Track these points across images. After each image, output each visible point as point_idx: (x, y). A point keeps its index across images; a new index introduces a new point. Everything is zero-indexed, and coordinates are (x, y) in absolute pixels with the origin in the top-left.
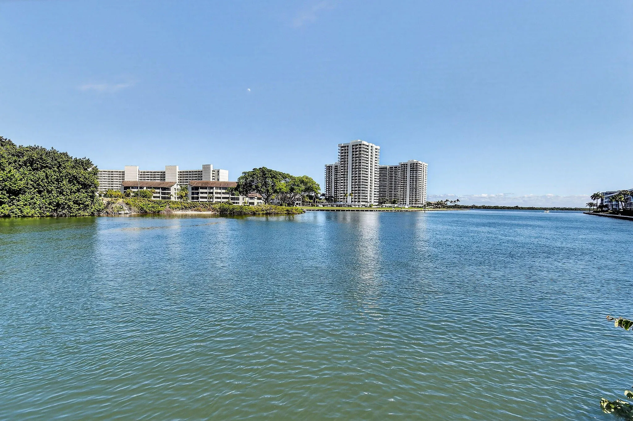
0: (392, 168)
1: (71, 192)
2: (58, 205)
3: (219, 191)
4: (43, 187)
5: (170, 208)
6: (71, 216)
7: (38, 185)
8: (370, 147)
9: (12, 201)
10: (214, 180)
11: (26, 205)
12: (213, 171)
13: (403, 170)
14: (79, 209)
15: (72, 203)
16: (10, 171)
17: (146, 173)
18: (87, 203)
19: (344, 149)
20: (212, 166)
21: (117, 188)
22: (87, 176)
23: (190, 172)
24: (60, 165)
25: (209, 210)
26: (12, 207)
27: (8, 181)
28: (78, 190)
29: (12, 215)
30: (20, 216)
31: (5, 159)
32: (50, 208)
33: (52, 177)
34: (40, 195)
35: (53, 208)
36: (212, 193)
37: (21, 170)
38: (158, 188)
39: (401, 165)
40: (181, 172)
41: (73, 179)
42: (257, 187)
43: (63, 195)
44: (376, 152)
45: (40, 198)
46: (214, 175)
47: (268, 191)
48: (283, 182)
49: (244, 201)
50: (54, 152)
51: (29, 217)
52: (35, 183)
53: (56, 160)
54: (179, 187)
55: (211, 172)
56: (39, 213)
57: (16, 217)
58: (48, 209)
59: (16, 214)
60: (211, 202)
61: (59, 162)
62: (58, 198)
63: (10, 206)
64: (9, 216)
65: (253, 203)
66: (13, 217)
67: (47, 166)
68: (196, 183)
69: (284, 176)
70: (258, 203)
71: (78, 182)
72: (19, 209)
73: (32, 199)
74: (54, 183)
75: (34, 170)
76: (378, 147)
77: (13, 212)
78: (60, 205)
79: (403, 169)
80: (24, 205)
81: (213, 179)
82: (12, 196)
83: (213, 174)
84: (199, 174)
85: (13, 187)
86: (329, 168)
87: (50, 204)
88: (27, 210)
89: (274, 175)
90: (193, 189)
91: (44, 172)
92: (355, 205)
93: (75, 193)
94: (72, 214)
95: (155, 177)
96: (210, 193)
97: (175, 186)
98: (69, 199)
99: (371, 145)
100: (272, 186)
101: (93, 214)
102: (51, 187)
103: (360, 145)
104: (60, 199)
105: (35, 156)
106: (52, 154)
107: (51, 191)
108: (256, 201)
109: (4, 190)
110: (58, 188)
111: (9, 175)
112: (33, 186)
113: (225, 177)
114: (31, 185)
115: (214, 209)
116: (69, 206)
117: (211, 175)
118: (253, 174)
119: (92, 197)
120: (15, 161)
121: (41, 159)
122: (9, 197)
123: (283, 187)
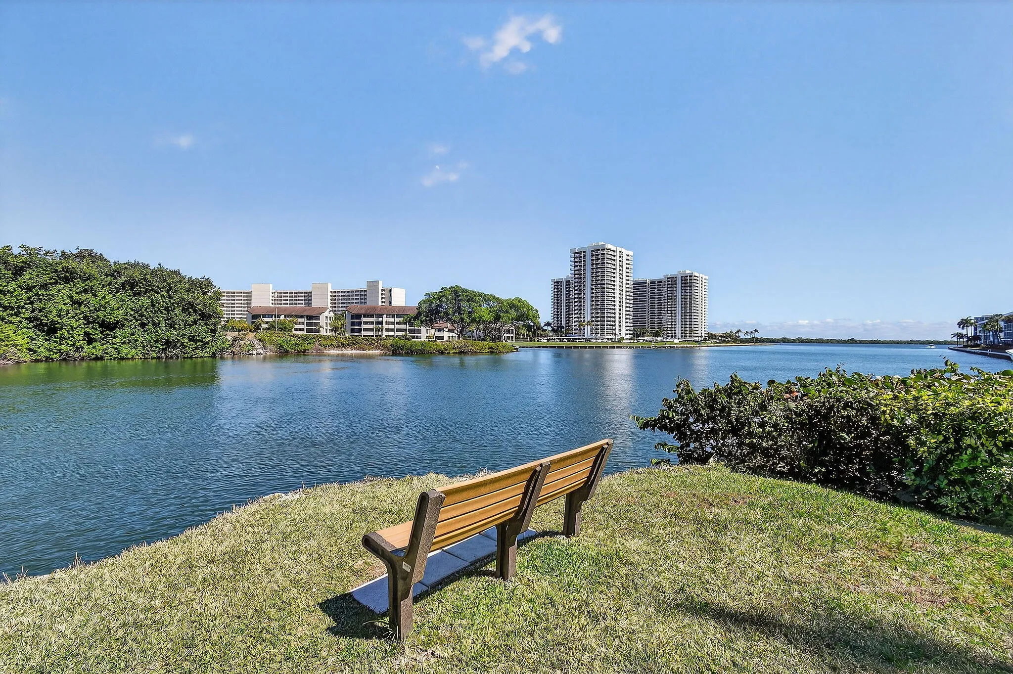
0: (654, 282)
1: (185, 325)
2: (168, 343)
3: (392, 320)
4: (147, 318)
5: (320, 345)
6: (184, 358)
7: (142, 315)
8: (618, 253)
9: (106, 338)
10: (383, 304)
11: (124, 343)
12: (382, 290)
13: (670, 286)
14: (196, 348)
15: (186, 340)
16: (104, 297)
17: (283, 295)
18: (207, 339)
19: (579, 256)
20: (380, 284)
21: (240, 316)
22: (207, 302)
23: (348, 292)
24: (171, 288)
25: (377, 348)
26: (105, 346)
27: (102, 311)
28: (195, 322)
29: (106, 357)
30: (117, 358)
31: (97, 281)
32: (157, 347)
33: (159, 304)
34: (142, 330)
35: (161, 347)
36: (381, 323)
37: (118, 295)
38: (302, 317)
39: (668, 278)
40: (335, 292)
41: (189, 307)
42: (447, 314)
43: (175, 329)
44: (628, 260)
45: (143, 333)
46: (384, 296)
47: (462, 319)
48: (485, 306)
49: (428, 335)
50: (162, 270)
51: (128, 359)
52: (137, 312)
53: (165, 281)
54: (332, 314)
55: (380, 292)
56: (141, 353)
57: (111, 359)
58: (154, 348)
59: (112, 356)
60: (380, 336)
61: (169, 284)
62: (168, 333)
63: (102, 345)
64: (101, 358)
65: (442, 338)
66: (107, 359)
67: (153, 289)
68: (357, 309)
69: (487, 298)
70: (449, 337)
71: (195, 311)
72: (116, 349)
73: (132, 334)
74: (162, 313)
75: (135, 295)
76: (631, 253)
77: (107, 353)
78: (170, 342)
79: (669, 284)
80: (122, 343)
81: (382, 302)
82: (106, 331)
83: (382, 294)
84: (362, 295)
85: (107, 318)
86: (557, 284)
87: (156, 341)
88: (125, 350)
89: (472, 297)
90: (352, 317)
91: (149, 297)
92: (596, 339)
93: (191, 325)
94: (186, 355)
95: (297, 300)
96: (378, 323)
97: (327, 313)
98: (183, 334)
99: (619, 249)
100: (469, 312)
101: (214, 356)
102: (158, 317)
103: (602, 250)
104: (171, 334)
105: (137, 276)
106: (161, 273)
107: (159, 324)
108: (446, 335)
109: (96, 323)
110: (168, 319)
111: (103, 302)
112: (134, 317)
113: (400, 299)
114: (131, 315)
115: (384, 347)
116: (182, 344)
117: (380, 296)
118: (441, 295)
119: (213, 331)
120: (110, 284)
121: (145, 279)
122: (102, 332)
123: (485, 314)
